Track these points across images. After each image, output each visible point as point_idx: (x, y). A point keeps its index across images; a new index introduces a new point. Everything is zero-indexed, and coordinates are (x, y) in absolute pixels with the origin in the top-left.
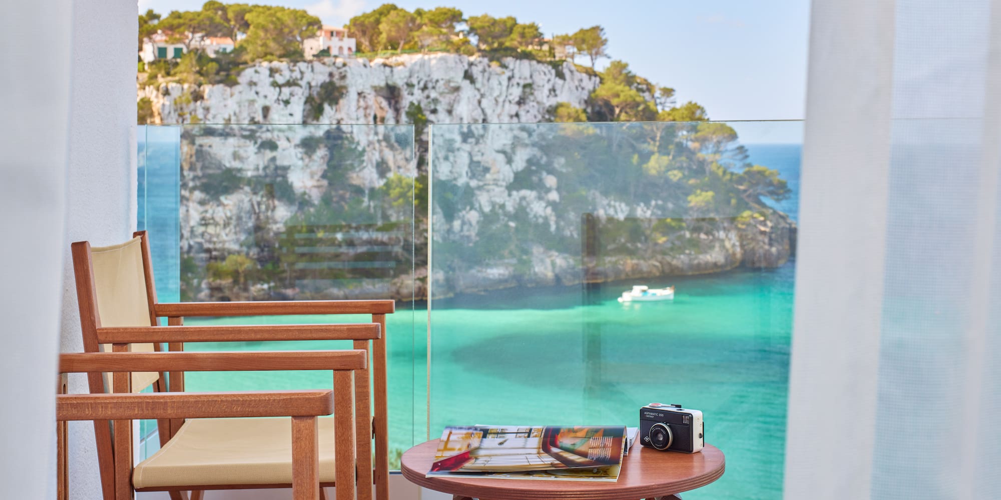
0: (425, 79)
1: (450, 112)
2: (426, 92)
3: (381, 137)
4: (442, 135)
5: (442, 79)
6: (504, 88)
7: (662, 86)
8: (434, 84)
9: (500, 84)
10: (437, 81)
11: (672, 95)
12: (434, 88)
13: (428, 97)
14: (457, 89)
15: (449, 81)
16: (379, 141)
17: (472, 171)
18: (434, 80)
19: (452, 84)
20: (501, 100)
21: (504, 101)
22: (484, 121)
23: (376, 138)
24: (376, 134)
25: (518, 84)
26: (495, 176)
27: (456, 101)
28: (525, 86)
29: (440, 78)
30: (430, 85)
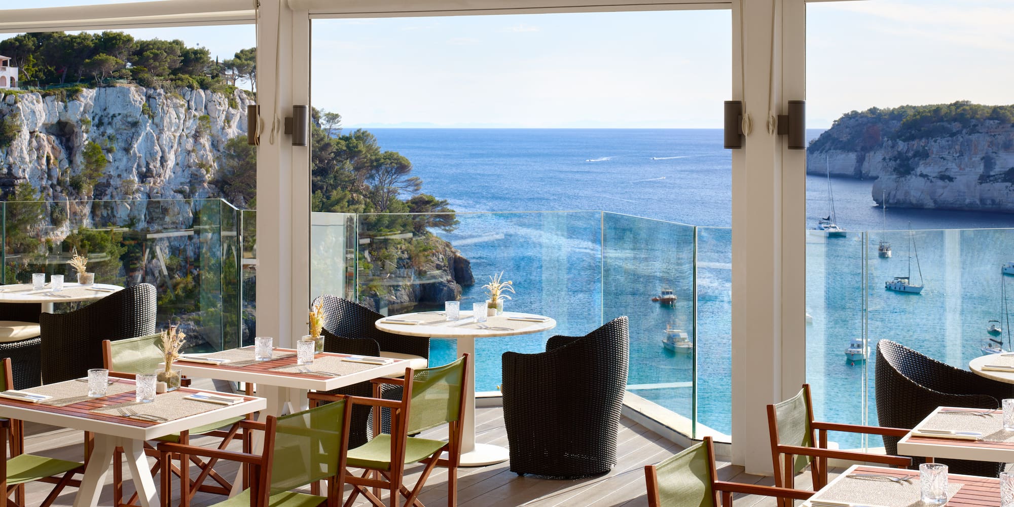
0: (100, 113)
1: (127, 150)
2: (102, 129)
3: (55, 182)
4: (119, 176)
5: (119, 114)
6: (182, 121)
7: (327, 112)
8: (110, 120)
9: (178, 117)
10: (114, 116)
11: (338, 122)
12: (110, 123)
13: (103, 134)
14: (135, 124)
15: (127, 116)
16: (52, 186)
17: (150, 213)
18: (110, 116)
19: (130, 119)
20: (178, 134)
21: (180, 136)
22: (162, 157)
23: (50, 182)
24: (50, 177)
25: (194, 116)
26: (174, 219)
27: (134, 136)
28: (201, 119)
29: (117, 113)
30: (106, 120)
